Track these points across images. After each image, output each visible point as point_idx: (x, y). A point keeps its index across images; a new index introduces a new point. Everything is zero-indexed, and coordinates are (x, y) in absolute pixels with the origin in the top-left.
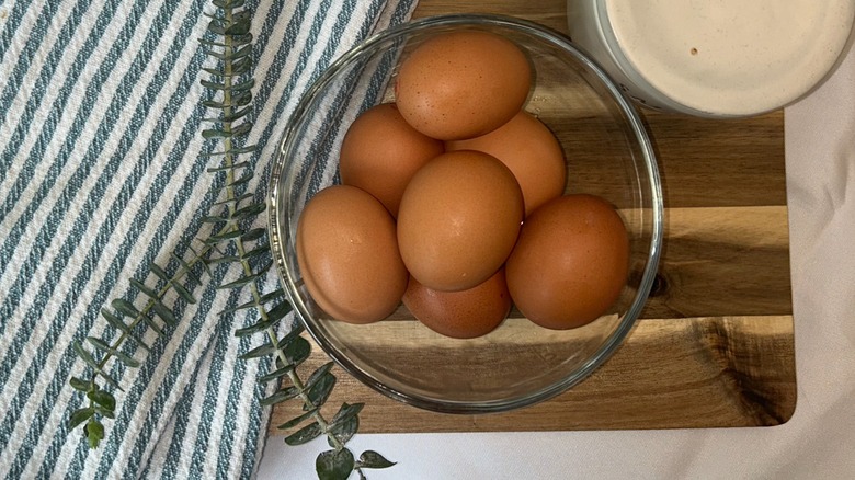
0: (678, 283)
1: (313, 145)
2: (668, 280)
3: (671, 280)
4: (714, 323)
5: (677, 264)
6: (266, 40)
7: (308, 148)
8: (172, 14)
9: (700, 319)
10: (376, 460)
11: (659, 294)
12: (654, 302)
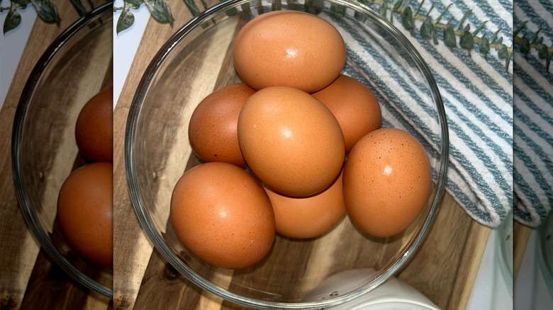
0: (168, 289)
1: (365, 64)
2: (173, 282)
3: (172, 284)
4: (128, 306)
5: (182, 292)
6: (441, 63)
7: (365, 59)
8: (481, 7)
9: (135, 296)
10: (12, 23)
11: (165, 271)
12: (162, 265)
